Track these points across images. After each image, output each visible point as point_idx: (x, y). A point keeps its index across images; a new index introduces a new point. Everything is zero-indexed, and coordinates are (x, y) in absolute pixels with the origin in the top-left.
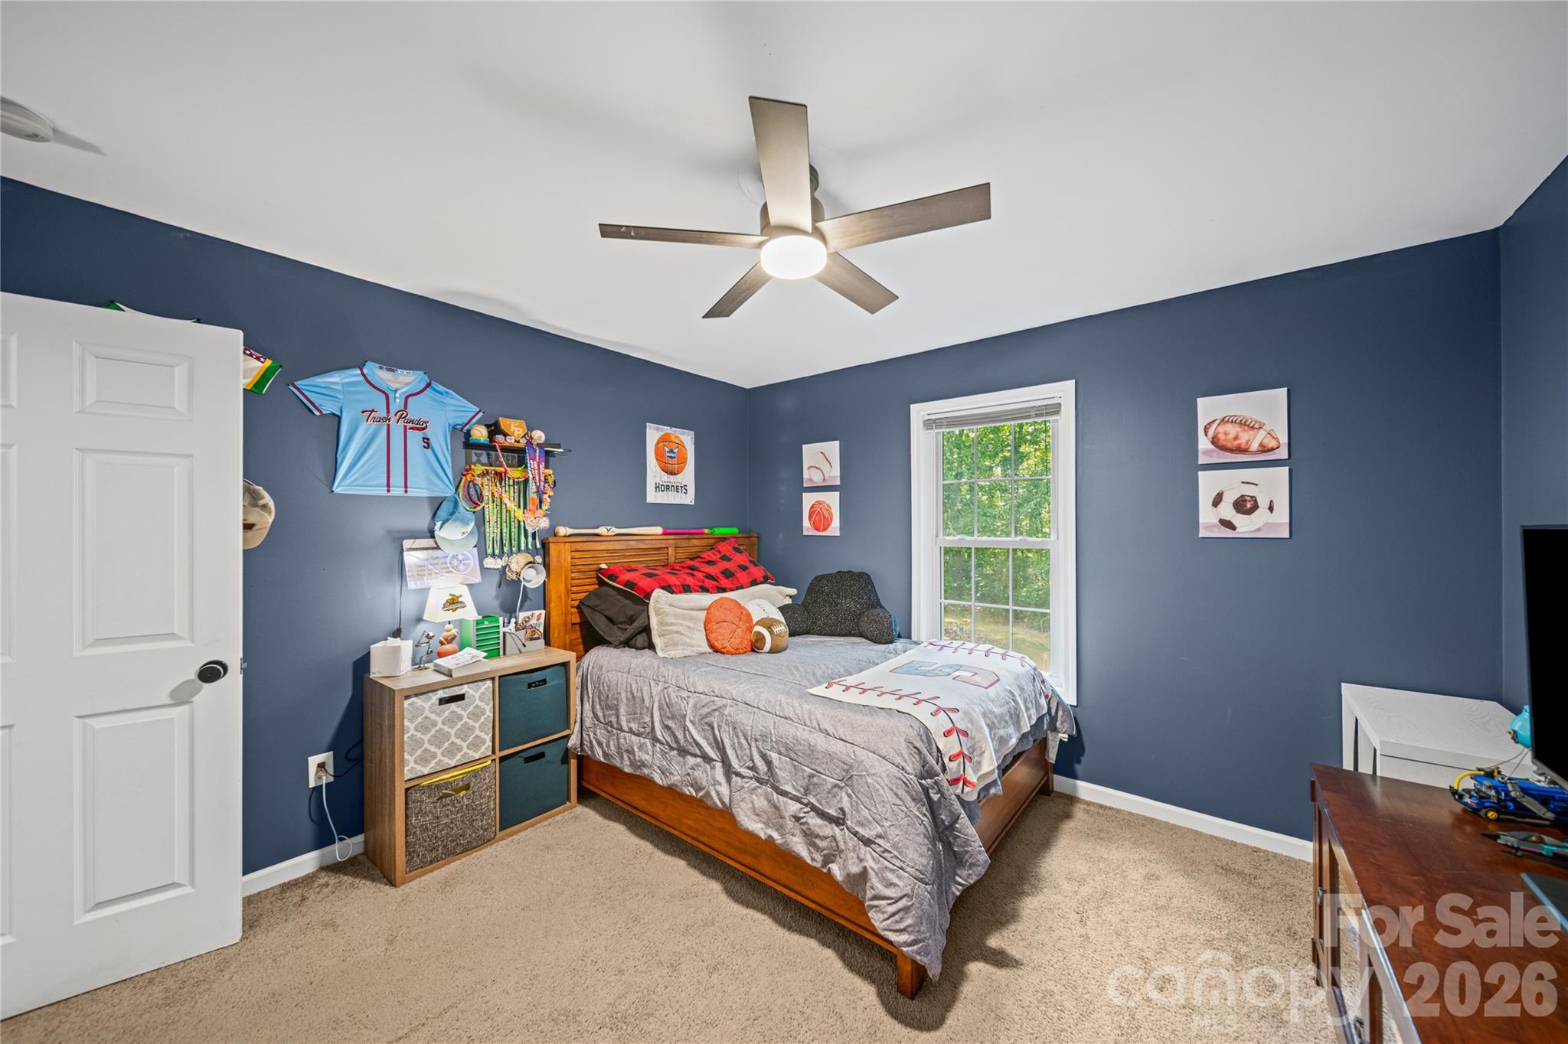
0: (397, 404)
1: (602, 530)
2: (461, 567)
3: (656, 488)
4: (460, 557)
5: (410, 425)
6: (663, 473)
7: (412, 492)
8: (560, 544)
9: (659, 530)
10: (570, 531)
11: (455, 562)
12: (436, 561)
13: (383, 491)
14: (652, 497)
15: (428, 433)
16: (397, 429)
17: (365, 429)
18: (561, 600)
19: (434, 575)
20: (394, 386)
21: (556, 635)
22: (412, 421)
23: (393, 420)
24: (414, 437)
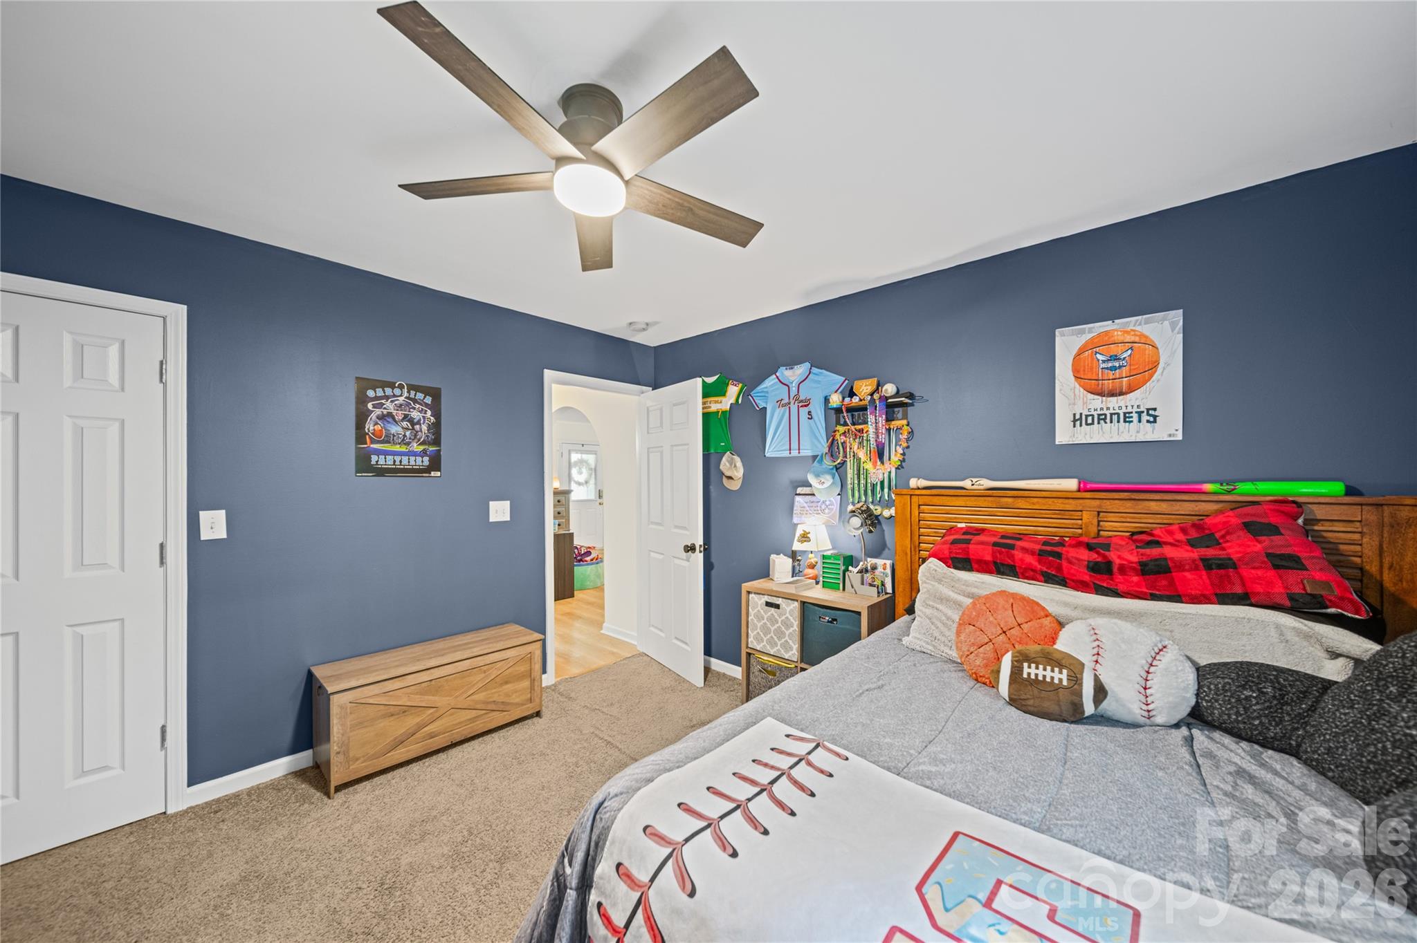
0: (794, 390)
1: (967, 483)
2: (827, 511)
3: (1075, 421)
4: (828, 503)
5: (800, 404)
6: (1090, 396)
7: (803, 453)
8: (905, 497)
9: (1071, 484)
10: (923, 483)
11: (823, 507)
12: (811, 505)
13: (786, 454)
14: (1064, 434)
15: (811, 408)
16: (794, 408)
17: (779, 412)
18: (906, 554)
19: (808, 515)
20: (792, 379)
21: (901, 589)
22: (802, 401)
23: (792, 402)
24: (804, 411)
